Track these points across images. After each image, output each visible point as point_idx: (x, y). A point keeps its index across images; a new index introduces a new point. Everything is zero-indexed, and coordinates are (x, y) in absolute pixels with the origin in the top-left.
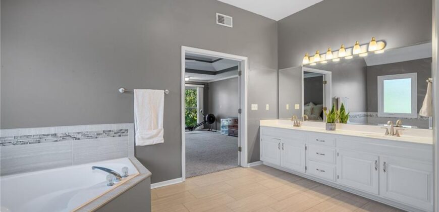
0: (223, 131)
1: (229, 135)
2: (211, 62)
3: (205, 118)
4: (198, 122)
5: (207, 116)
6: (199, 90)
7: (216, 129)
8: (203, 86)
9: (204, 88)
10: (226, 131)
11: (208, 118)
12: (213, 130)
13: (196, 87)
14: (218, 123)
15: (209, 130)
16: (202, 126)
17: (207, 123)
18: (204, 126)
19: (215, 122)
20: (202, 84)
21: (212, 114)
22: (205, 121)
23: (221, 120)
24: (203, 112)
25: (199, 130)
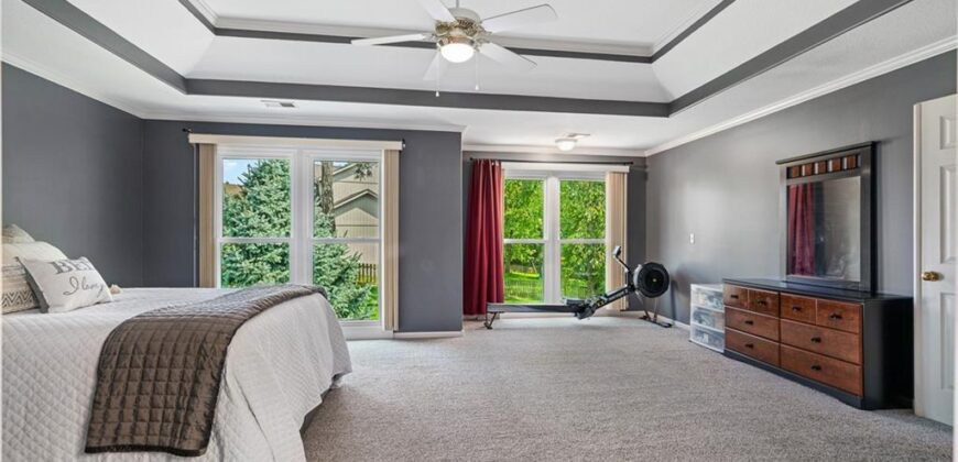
0: (700, 333)
1: (726, 354)
2: (650, 60)
3: (630, 274)
4: (609, 290)
5: (637, 270)
6: (613, 183)
7: (674, 318)
8: (626, 169)
9: (630, 175)
10: (714, 337)
11: (639, 278)
12: (661, 318)
13: (604, 173)
14: (679, 298)
15: (646, 318)
16: (623, 302)
17: (637, 293)
18: (629, 300)
19: (668, 293)
20: (625, 164)
21: (660, 262)
22: (632, 288)
23: (694, 287)
24: (624, 256)
25: (611, 314)
